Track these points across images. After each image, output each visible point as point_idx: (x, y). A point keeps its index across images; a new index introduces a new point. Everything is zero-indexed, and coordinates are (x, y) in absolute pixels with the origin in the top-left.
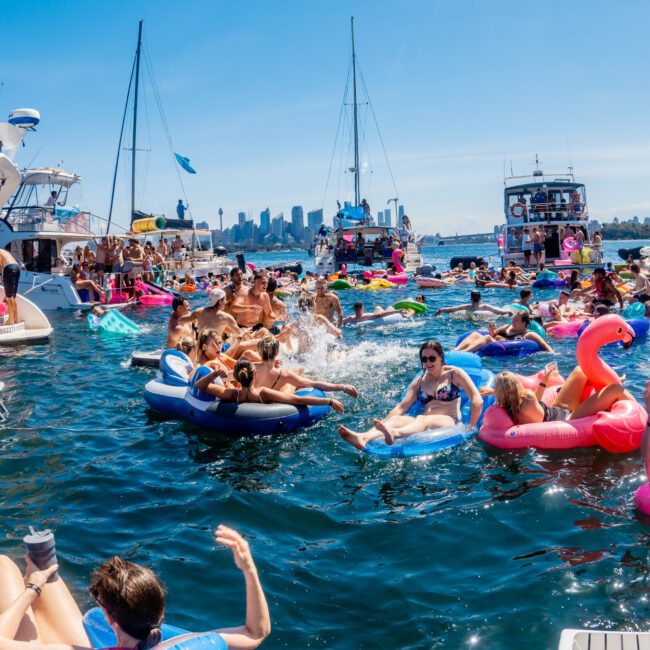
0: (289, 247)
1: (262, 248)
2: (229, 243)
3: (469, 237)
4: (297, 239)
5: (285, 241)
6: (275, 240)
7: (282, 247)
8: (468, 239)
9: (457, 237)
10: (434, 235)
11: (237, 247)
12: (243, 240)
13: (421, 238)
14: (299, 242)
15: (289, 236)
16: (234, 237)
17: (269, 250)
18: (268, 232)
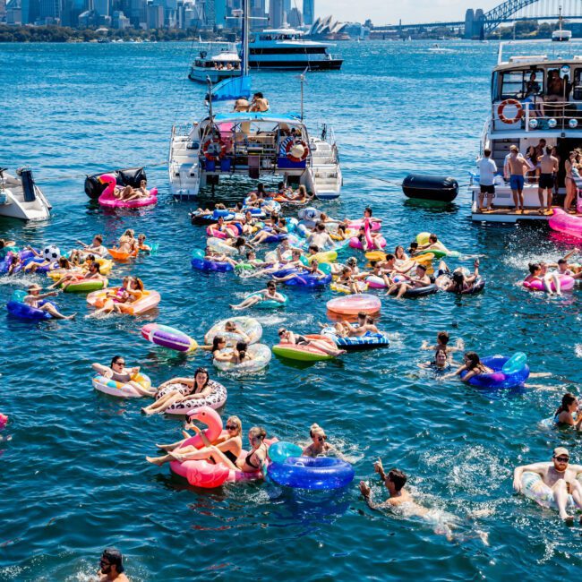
0: (120, 35)
1: (76, 35)
2: (19, 23)
3: (421, 27)
4: (134, 21)
5: (114, 24)
6: (99, 21)
7: (109, 34)
8: (419, 32)
9: (399, 28)
10: (363, 23)
11: (32, 31)
12: (43, 19)
13: (339, 27)
14: (138, 27)
15: (122, 16)
16: (27, 13)
17: (87, 38)
18: (85, 8)
